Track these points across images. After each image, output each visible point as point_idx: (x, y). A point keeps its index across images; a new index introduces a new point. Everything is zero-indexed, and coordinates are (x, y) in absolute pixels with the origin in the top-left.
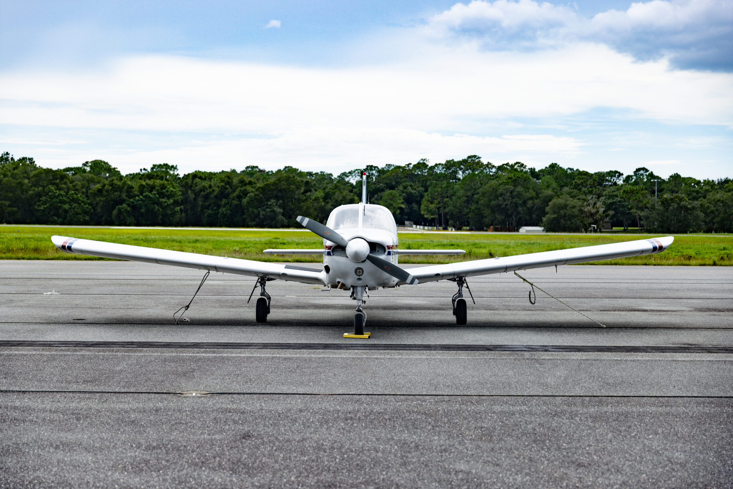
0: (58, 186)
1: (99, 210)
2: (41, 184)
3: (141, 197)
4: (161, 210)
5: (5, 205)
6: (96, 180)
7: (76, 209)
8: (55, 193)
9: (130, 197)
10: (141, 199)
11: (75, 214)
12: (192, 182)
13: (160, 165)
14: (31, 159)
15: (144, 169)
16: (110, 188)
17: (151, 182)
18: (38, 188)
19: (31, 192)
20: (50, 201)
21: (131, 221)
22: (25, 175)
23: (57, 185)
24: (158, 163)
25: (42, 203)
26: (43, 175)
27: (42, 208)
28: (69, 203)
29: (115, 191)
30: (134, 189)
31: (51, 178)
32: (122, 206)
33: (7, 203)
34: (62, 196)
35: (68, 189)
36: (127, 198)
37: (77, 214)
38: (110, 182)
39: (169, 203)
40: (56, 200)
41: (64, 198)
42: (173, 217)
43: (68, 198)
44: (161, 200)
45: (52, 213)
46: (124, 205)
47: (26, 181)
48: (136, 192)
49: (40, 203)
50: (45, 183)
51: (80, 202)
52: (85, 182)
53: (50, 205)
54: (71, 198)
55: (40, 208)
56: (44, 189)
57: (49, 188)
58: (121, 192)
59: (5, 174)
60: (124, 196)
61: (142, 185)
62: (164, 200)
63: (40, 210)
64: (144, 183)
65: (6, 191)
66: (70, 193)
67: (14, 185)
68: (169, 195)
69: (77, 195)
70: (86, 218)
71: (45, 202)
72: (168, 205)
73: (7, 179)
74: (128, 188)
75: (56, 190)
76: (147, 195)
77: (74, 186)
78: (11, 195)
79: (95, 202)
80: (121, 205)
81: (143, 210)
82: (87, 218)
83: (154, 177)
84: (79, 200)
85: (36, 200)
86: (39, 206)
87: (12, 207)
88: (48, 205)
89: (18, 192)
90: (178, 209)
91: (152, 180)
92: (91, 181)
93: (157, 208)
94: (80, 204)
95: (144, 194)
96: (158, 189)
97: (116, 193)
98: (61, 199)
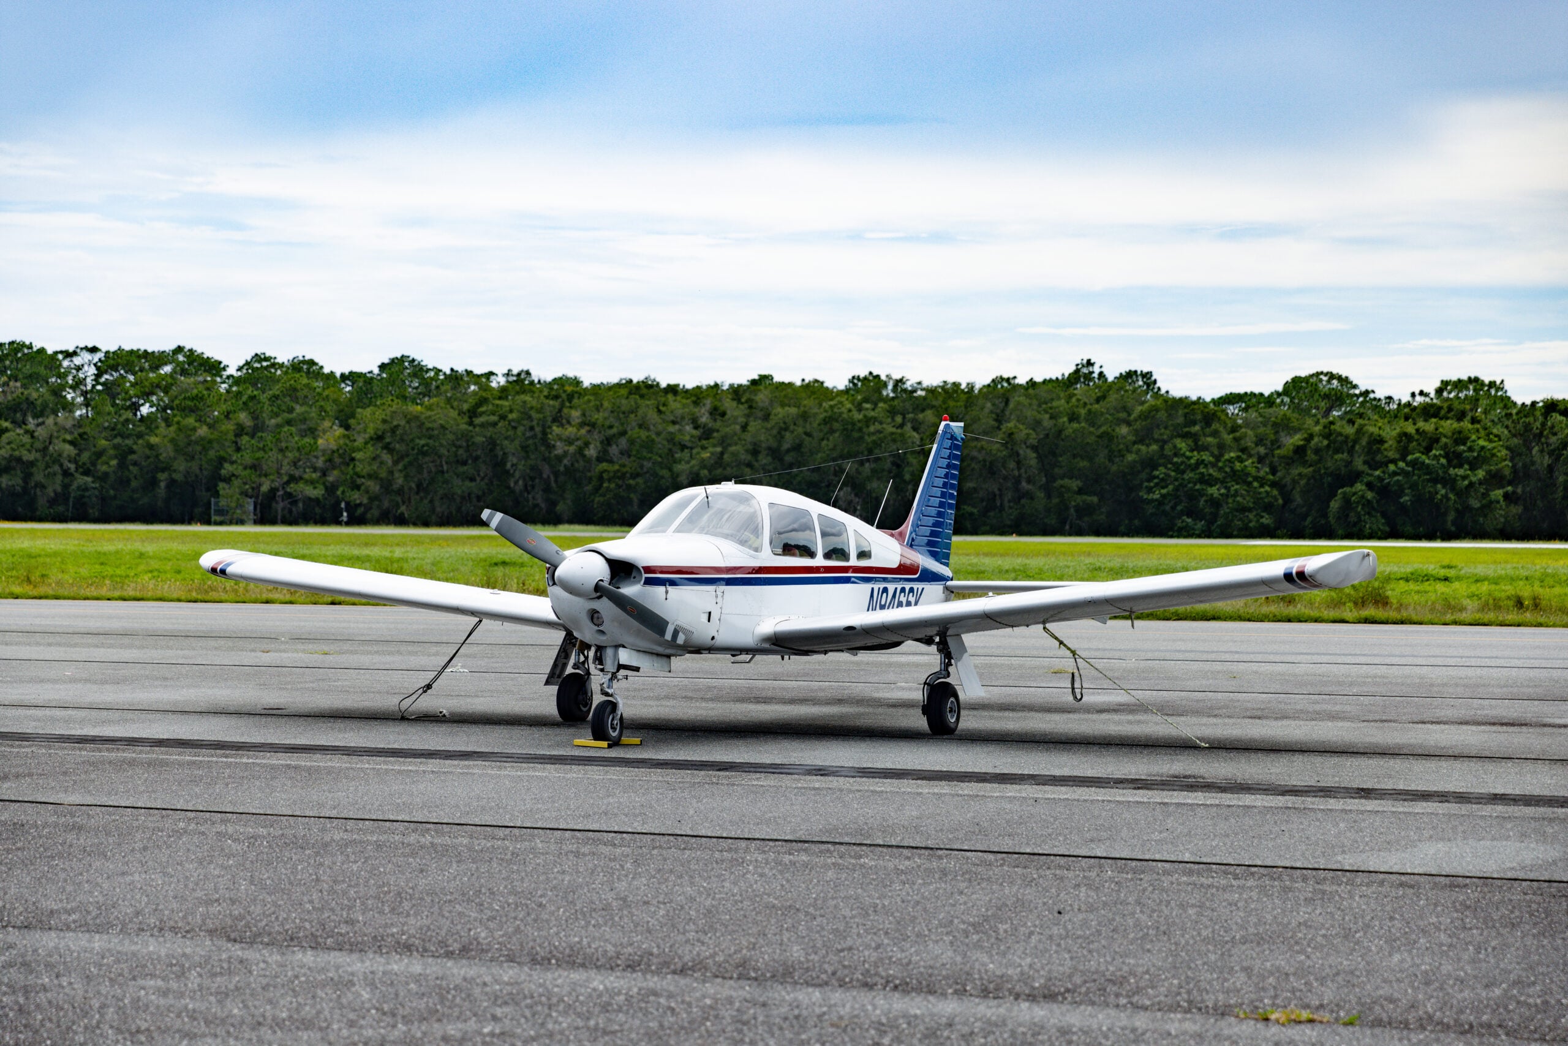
0: (1196, 442)
1: (1298, 499)
2: (1156, 436)
3: (1401, 464)
4: (1452, 496)
5: (1068, 489)
6: (1296, 424)
7: (1239, 499)
8: (1189, 458)
9: (1373, 465)
10: (1402, 469)
11: (1237, 510)
12: (1543, 424)
13: (1460, 381)
14: (1147, 376)
15: (1421, 393)
16: (1326, 442)
17: (1429, 426)
18: (1148, 446)
19: (1130, 457)
20: (1176, 480)
21: (1375, 527)
22: (1123, 415)
23: (1194, 437)
24: (1454, 378)
25: (1157, 485)
26: (1162, 415)
27: (1156, 496)
28: (1222, 482)
29: (1337, 451)
30: (1386, 445)
31: (1180, 420)
32: (1353, 490)
33: (1075, 484)
34: (1206, 466)
35: (1222, 447)
36: (1365, 468)
37: (1244, 509)
38: (1325, 427)
39: (1474, 479)
40: (1191, 475)
41: (1211, 471)
42: (1485, 516)
43: (1220, 469)
44: (1452, 471)
45: (1179, 508)
46: (1359, 487)
47: (1124, 430)
48: (1390, 449)
49: (1152, 484)
50: (1166, 434)
51: (1250, 479)
52: (1268, 431)
53: (1176, 489)
54: (1227, 469)
55: (1151, 496)
56: (1162, 448)
57: (1175, 447)
58: (1351, 451)
59: (1074, 413)
60: (1359, 464)
61: (1405, 434)
62: (1461, 472)
63: (1153, 500)
64: (1410, 429)
65: (1074, 456)
66: (1226, 457)
67: (1091, 439)
68: (1475, 458)
69: (1242, 461)
70: (1263, 520)
71: (1163, 480)
72: (1471, 484)
73: (1075, 425)
74: (1369, 443)
75: (1192, 451)
76: (1417, 459)
77: (1236, 439)
78: (1084, 464)
79: (1288, 479)
80: (1352, 486)
81: (1405, 499)
82: (1266, 520)
83: (1443, 412)
84: (1248, 474)
85: (1144, 476)
86: (1150, 490)
87: (1086, 494)
88: (1171, 487)
89: (1101, 457)
90: (1498, 494)
91: (1434, 420)
92: (1283, 426)
93: (1443, 492)
94: (1249, 484)
95: (1409, 458)
96: (1446, 444)
97: (1338, 456)
98: (1202, 474)
